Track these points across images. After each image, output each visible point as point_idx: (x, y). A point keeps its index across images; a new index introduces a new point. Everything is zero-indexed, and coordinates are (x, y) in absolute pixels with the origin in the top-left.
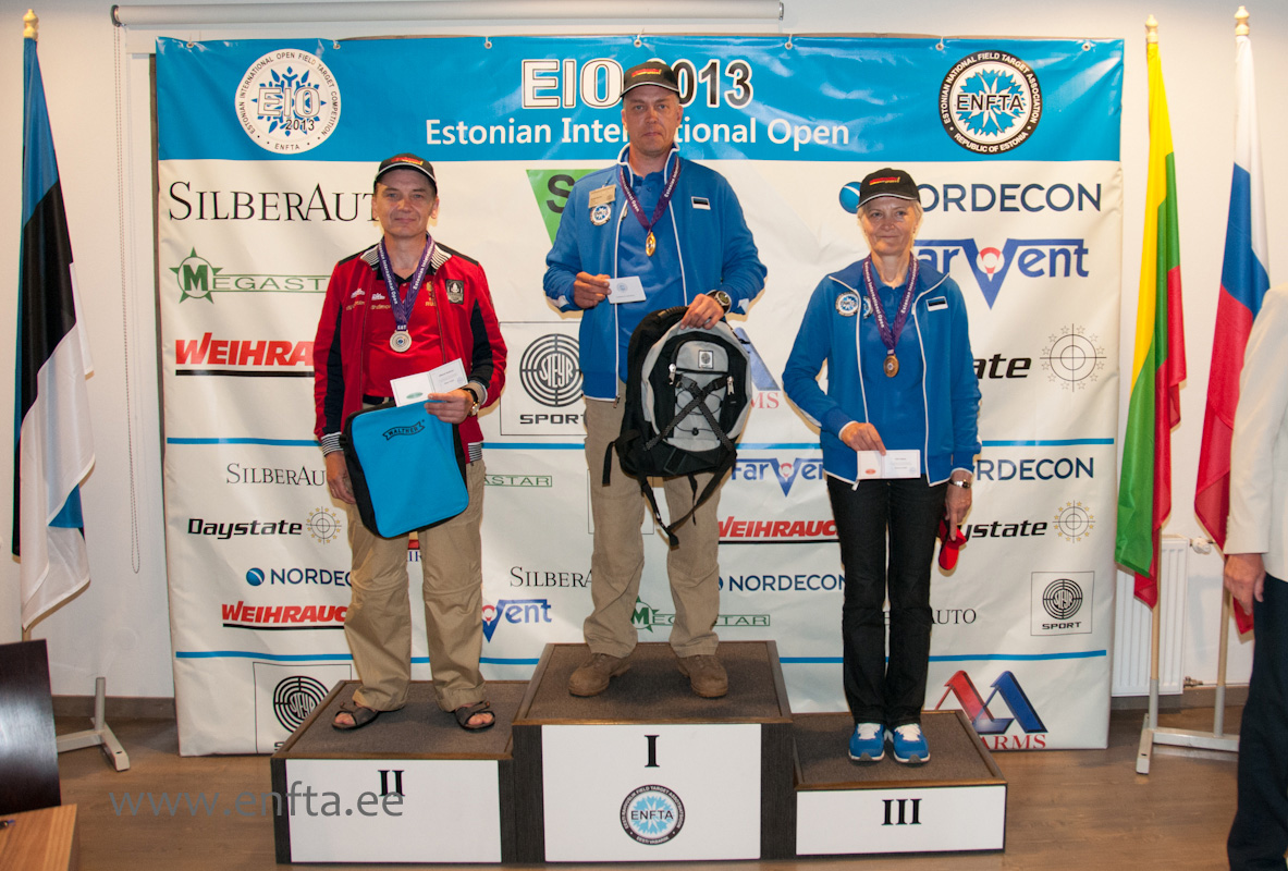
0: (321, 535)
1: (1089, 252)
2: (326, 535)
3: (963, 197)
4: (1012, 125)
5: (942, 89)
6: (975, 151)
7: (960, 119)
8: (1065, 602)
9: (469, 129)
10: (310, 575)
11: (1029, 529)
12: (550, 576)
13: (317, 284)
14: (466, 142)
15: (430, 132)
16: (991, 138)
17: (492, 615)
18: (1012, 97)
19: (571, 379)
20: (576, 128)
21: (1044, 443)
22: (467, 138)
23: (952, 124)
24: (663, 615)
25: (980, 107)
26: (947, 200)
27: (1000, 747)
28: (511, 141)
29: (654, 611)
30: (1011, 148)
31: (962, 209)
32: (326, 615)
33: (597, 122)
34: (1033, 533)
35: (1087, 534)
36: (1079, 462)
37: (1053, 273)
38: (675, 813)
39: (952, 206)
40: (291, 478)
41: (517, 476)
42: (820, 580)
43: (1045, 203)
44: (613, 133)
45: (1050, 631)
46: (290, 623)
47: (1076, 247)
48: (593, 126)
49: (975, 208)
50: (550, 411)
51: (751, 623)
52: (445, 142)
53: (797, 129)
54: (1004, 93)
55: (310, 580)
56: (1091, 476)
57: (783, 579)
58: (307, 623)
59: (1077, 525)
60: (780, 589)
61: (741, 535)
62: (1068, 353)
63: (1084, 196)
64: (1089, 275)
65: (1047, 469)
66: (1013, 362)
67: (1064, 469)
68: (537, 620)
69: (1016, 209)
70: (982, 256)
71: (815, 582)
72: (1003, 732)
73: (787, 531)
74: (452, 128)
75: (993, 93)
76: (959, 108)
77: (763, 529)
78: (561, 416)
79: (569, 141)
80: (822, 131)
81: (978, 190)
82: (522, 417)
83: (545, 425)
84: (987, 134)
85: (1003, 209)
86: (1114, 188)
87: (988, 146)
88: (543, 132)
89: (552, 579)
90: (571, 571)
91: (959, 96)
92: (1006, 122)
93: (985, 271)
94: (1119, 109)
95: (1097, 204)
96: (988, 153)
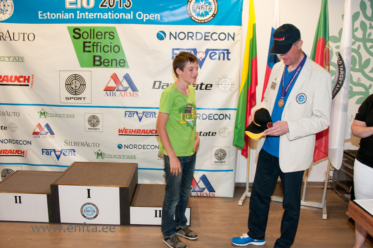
0: (12, 130)
1: (231, 53)
2: (14, 130)
3: (193, 36)
4: (209, 14)
5: (188, 3)
6: (197, 22)
7: (193, 12)
8: (221, 156)
9: (51, 14)
10: (10, 141)
11: (211, 134)
12: (75, 143)
13: (9, 59)
14: (50, 18)
15: (40, 15)
16: (202, 18)
17: (59, 153)
18: (209, 6)
19: (80, 87)
20: (81, 14)
21: (216, 109)
22: (50, 17)
23: (191, 14)
24: (106, 155)
25: (199, 9)
26: (188, 37)
27: (202, 196)
28: (63, 18)
29: (104, 154)
30: (208, 21)
31: (192, 39)
32: (15, 152)
33: (87, 12)
34: (212, 135)
35: (228, 136)
36: (226, 115)
37: (219, 59)
38: (96, 211)
39: (190, 38)
40: (4, 114)
41: (65, 115)
42: (150, 146)
43: (218, 38)
44: (91, 16)
45: (216, 164)
46: (5, 154)
47: (227, 51)
48: (86, 14)
49: (196, 39)
50: (74, 96)
51: (131, 158)
52: (44, 18)
53: (145, 15)
54: (207, 4)
55: (10, 143)
56: (230, 119)
57: (139, 146)
58: (9, 154)
59: (225, 133)
60: (139, 149)
61: (127, 133)
62: (224, 83)
63: (229, 36)
64: (231, 60)
65: (216, 117)
66: (207, 85)
67: (221, 117)
68: (72, 155)
69: (209, 40)
70: (199, 54)
71: (149, 147)
72: (203, 192)
73: (140, 132)
74: (46, 14)
75: (203, 5)
76: (193, 9)
77: (134, 131)
78: (77, 98)
79: (79, 18)
80: (152, 16)
81: (198, 34)
82: (66, 98)
83: (72, 100)
84: (201, 17)
85: (205, 40)
86: (239, 34)
87: (201, 21)
88: (72, 15)
89: (76, 144)
90: (81, 142)
91: (193, 5)
92: (207, 13)
93: (199, 58)
94: (242, 10)
95: (233, 39)
96: (201, 23)
